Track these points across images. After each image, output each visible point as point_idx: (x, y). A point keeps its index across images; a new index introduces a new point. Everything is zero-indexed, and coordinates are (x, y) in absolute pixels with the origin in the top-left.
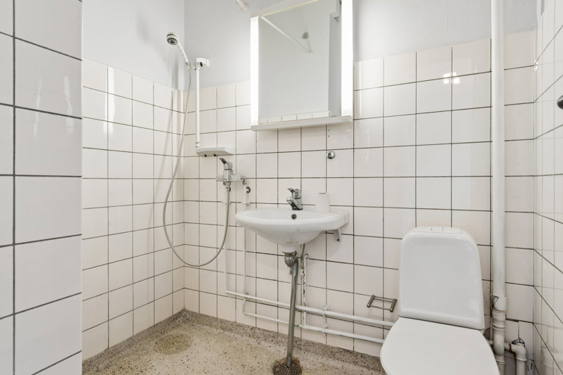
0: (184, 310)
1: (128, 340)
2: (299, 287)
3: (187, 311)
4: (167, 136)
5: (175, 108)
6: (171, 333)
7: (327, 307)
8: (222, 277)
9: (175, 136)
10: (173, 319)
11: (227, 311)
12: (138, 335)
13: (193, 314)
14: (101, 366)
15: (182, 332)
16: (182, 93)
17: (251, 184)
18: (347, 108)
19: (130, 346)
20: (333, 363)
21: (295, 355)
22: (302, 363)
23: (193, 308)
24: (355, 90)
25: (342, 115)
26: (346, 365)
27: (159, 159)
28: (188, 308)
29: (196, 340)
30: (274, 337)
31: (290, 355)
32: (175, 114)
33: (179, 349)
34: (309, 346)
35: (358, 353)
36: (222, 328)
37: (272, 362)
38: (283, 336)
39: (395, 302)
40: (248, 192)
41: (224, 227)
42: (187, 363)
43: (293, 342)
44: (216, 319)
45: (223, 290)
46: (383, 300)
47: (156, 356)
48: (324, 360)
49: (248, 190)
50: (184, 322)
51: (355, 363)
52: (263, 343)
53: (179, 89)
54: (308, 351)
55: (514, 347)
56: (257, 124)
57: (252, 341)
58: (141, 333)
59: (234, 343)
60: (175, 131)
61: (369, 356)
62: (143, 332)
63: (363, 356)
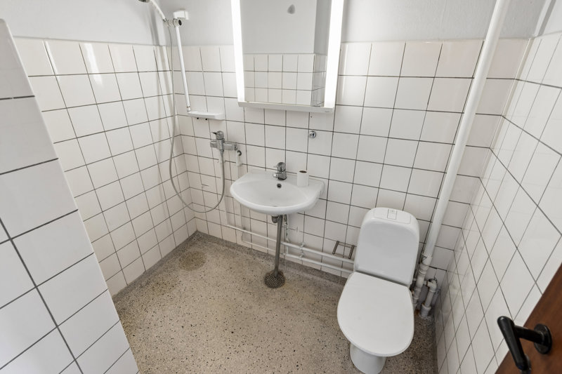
0: (197, 231)
1: (159, 262)
2: (283, 229)
3: (200, 232)
4: (159, 99)
5: (160, 68)
6: (190, 250)
7: (303, 244)
8: (224, 215)
9: (166, 97)
10: (190, 239)
11: (230, 236)
12: (165, 257)
13: (205, 235)
14: (143, 283)
15: (198, 250)
16: (164, 48)
17: (242, 148)
18: (329, 102)
19: (161, 265)
20: (306, 275)
21: (280, 268)
22: (285, 274)
23: (203, 230)
24: (340, 75)
25: (325, 107)
26: (315, 277)
27: (155, 124)
28: (199, 230)
29: (209, 256)
30: (266, 256)
31: (277, 267)
32: (161, 74)
33: (197, 266)
34: (290, 264)
35: (323, 272)
36: (226, 246)
37: (264, 274)
38: (271, 256)
39: (353, 247)
40: (240, 155)
41: (222, 179)
42: (204, 278)
43: (278, 260)
44: (222, 240)
45: (225, 223)
46: (345, 245)
47: (181, 272)
48: (301, 273)
49: (239, 153)
50: (198, 240)
51: (321, 277)
52: (257, 258)
53: (161, 44)
54: (289, 266)
55: (430, 284)
56: (244, 101)
57: (249, 257)
58: (167, 255)
59: (237, 259)
60: (165, 92)
61: (331, 274)
62: (169, 254)
63: (326, 273)
